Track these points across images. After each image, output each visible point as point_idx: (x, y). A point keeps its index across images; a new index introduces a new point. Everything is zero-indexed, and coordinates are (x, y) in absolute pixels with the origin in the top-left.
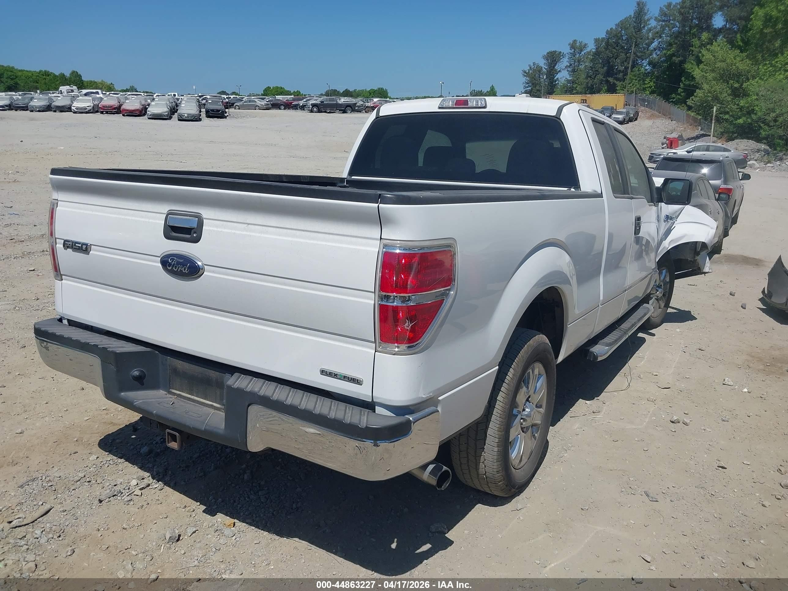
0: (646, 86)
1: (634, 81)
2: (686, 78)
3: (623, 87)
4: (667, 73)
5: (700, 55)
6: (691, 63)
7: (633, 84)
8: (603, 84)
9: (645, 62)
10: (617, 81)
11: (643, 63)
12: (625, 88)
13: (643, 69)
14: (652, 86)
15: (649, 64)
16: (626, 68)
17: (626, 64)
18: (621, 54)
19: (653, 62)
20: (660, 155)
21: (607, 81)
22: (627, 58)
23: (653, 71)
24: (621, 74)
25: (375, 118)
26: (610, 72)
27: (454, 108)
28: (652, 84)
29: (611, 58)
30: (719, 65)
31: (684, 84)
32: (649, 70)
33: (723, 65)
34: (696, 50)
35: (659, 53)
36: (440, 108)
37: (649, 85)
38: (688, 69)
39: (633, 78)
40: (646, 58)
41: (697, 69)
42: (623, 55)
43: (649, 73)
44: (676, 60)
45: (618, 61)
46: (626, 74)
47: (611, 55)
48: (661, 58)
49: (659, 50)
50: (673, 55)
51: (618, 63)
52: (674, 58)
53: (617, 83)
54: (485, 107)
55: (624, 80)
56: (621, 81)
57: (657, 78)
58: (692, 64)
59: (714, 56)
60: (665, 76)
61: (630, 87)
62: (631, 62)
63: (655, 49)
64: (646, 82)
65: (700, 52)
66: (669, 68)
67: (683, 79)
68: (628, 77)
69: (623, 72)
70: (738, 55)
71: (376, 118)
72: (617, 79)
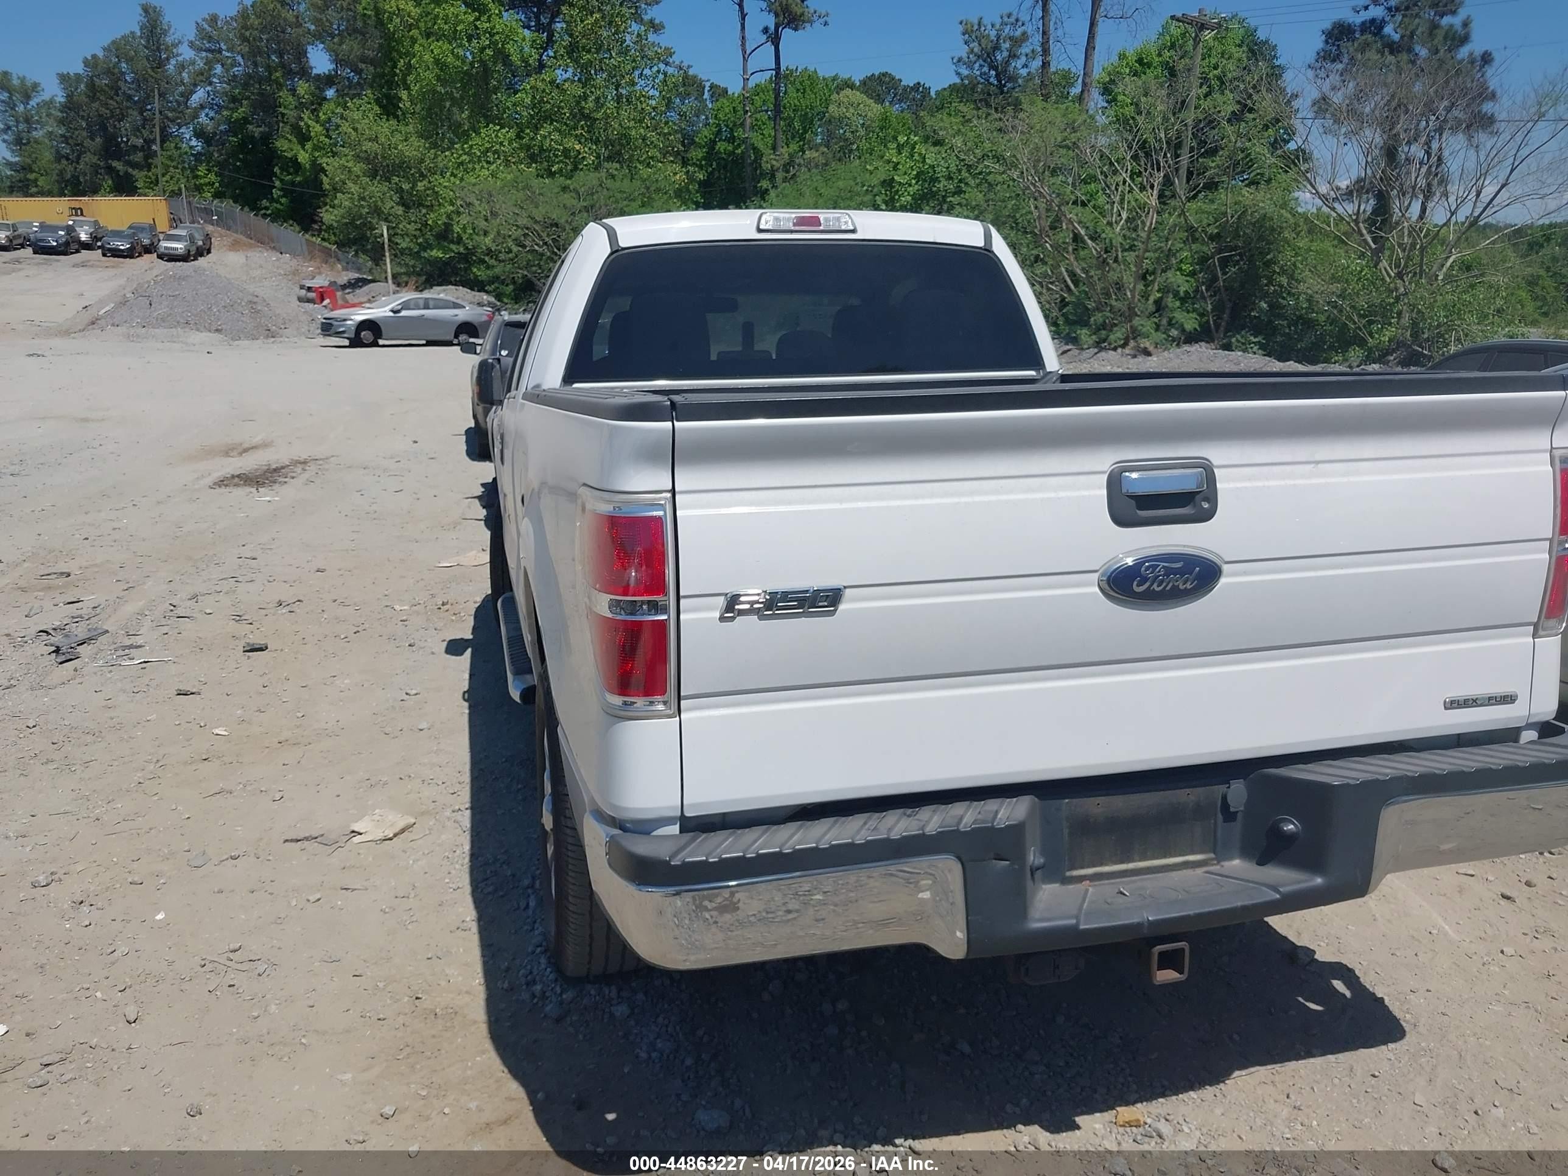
0: (202, 181)
1: (171, 169)
2: (282, 169)
3: (151, 183)
4: (241, 156)
5: (302, 124)
6: (287, 139)
7: (171, 178)
8: (101, 174)
9: (187, 132)
10: (133, 169)
11: (183, 133)
12: (157, 185)
13: (184, 145)
14: (214, 183)
15: (199, 134)
16: (149, 142)
17: (145, 133)
18: (130, 111)
19: (204, 133)
20: (345, 320)
21: (110, 170)
22: (145, 119)
23: (209, 151)
24: (140, 154)
26: (112, 149)
28: (212, 177)
29: (107, 119)
30: (368, 146)
31: (282, 181)
32: (199, 148)
33: (375, 146)
34: (291, 114)
35: (212, 114)
37: (207, 180)
38: (284, 151)
39: (169, 163)
40: (186, 124)
41: (302, 152)
42: (135, 113)
43: (199, 153)
44: (255, 130)
45: (126, 126)
46: (150, 155)
47: (108, 112)
48: (219, 126)
49: (212, 108)
50: (246, 121)
51: (126, 130)
52: (250, 127)
53: (135, 172)
55: (149, 167)
56: (141, 170)
57: (221, 165)
58: (290, 141)
59: (355, 129)
60: (238, 164)
61: (167, 182)
62: (157, 129)
63: (202, 107)
64: (200, 173)
65: (301, 119)
66: (242, 145)
67: (276, 169)
68: (158, 160)
69: (142, 149)
70: (397, 130)
72: (135, 165)
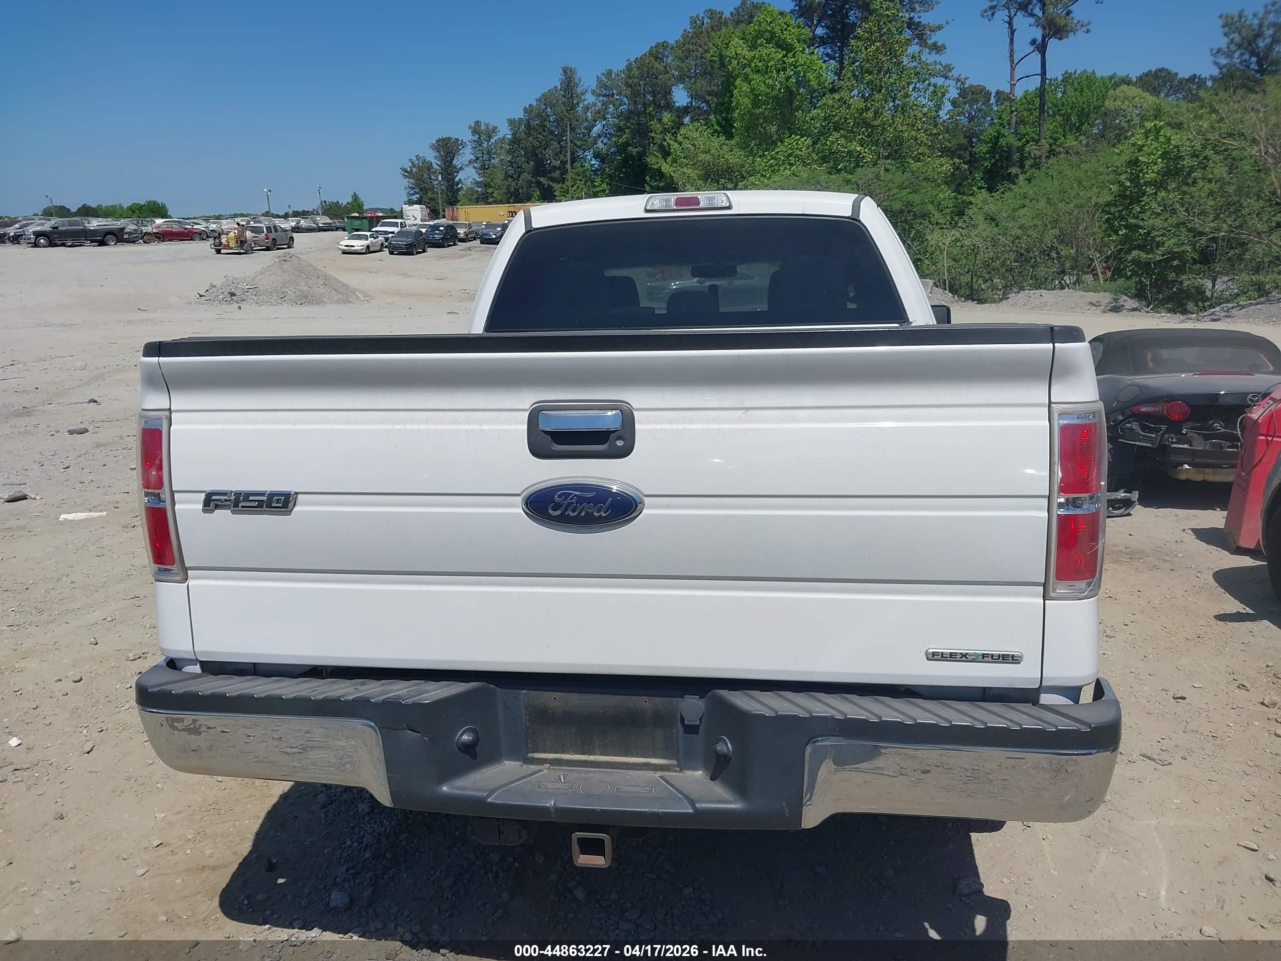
0: (597, 189)
1: (578, 182)
2: (651, 177)
3: (565, 192)
4: (624, 170)
5: (665, 143)
6: (655, 155)
7: (578, 187)
8: (532, 187)
9: (589, 155)
10: (553, 182)
11: (586, 156)
12: (568, 194)
13: (587, 164)
14: (605, 190)
15: (596, 156)
16: (564, 163)
17: (561, 156)
18: (552, 142)
19: (600, 154)
21: (539, 183)
22: (562, 147)
23: (602, 168)
24: (558, 172)
25: (524, 231)
26: (540, 169)
27: (674, 211)
28: (604, 186)
29: (537, 148)
30: (702, 157)
31: (650, 186)
32: (597, 165)
33: (708, 157)
34: (658, 137)
35: (606, 141)
36: (647, 211)
37: (601, 188)
38: (652, 164)
39: (577, 177)
40: (588, 149)
41: (664, 164)
42: (555, 143)
43: (597, 170)
44: (634, 151)
45: (549, 152)
46: (565, 172)
47: (538, 143)
48: (610, 149)
49: (606, 137)
50: (627, 144)
51: (549, 155)
52: (630, 148)
53: (554, 185)
54: (729, 208)
55: (563, 181)
56: (558, 183)
57: (610, 177)
58: (656, 156)
59: (694, 145)
60: (622, 175)
61: (574, 191)
62: (569, 154)
63: (599, 136)
64: (596, 184)
65: (665, 140)
66: (625, 162)
67: (647, 178)
68: (569, 176)
69: (559, 169)
70: (724, 144)
71: (527, 232)
72: (553, 180)
